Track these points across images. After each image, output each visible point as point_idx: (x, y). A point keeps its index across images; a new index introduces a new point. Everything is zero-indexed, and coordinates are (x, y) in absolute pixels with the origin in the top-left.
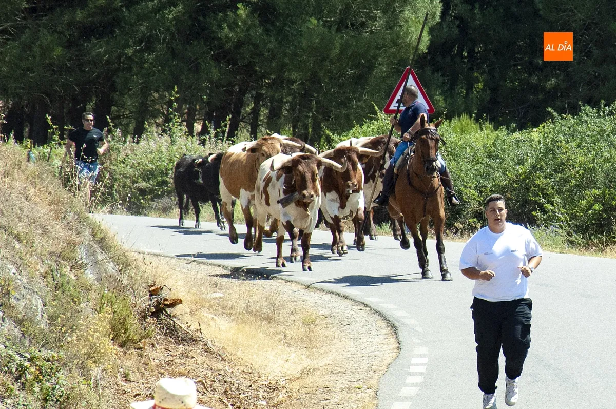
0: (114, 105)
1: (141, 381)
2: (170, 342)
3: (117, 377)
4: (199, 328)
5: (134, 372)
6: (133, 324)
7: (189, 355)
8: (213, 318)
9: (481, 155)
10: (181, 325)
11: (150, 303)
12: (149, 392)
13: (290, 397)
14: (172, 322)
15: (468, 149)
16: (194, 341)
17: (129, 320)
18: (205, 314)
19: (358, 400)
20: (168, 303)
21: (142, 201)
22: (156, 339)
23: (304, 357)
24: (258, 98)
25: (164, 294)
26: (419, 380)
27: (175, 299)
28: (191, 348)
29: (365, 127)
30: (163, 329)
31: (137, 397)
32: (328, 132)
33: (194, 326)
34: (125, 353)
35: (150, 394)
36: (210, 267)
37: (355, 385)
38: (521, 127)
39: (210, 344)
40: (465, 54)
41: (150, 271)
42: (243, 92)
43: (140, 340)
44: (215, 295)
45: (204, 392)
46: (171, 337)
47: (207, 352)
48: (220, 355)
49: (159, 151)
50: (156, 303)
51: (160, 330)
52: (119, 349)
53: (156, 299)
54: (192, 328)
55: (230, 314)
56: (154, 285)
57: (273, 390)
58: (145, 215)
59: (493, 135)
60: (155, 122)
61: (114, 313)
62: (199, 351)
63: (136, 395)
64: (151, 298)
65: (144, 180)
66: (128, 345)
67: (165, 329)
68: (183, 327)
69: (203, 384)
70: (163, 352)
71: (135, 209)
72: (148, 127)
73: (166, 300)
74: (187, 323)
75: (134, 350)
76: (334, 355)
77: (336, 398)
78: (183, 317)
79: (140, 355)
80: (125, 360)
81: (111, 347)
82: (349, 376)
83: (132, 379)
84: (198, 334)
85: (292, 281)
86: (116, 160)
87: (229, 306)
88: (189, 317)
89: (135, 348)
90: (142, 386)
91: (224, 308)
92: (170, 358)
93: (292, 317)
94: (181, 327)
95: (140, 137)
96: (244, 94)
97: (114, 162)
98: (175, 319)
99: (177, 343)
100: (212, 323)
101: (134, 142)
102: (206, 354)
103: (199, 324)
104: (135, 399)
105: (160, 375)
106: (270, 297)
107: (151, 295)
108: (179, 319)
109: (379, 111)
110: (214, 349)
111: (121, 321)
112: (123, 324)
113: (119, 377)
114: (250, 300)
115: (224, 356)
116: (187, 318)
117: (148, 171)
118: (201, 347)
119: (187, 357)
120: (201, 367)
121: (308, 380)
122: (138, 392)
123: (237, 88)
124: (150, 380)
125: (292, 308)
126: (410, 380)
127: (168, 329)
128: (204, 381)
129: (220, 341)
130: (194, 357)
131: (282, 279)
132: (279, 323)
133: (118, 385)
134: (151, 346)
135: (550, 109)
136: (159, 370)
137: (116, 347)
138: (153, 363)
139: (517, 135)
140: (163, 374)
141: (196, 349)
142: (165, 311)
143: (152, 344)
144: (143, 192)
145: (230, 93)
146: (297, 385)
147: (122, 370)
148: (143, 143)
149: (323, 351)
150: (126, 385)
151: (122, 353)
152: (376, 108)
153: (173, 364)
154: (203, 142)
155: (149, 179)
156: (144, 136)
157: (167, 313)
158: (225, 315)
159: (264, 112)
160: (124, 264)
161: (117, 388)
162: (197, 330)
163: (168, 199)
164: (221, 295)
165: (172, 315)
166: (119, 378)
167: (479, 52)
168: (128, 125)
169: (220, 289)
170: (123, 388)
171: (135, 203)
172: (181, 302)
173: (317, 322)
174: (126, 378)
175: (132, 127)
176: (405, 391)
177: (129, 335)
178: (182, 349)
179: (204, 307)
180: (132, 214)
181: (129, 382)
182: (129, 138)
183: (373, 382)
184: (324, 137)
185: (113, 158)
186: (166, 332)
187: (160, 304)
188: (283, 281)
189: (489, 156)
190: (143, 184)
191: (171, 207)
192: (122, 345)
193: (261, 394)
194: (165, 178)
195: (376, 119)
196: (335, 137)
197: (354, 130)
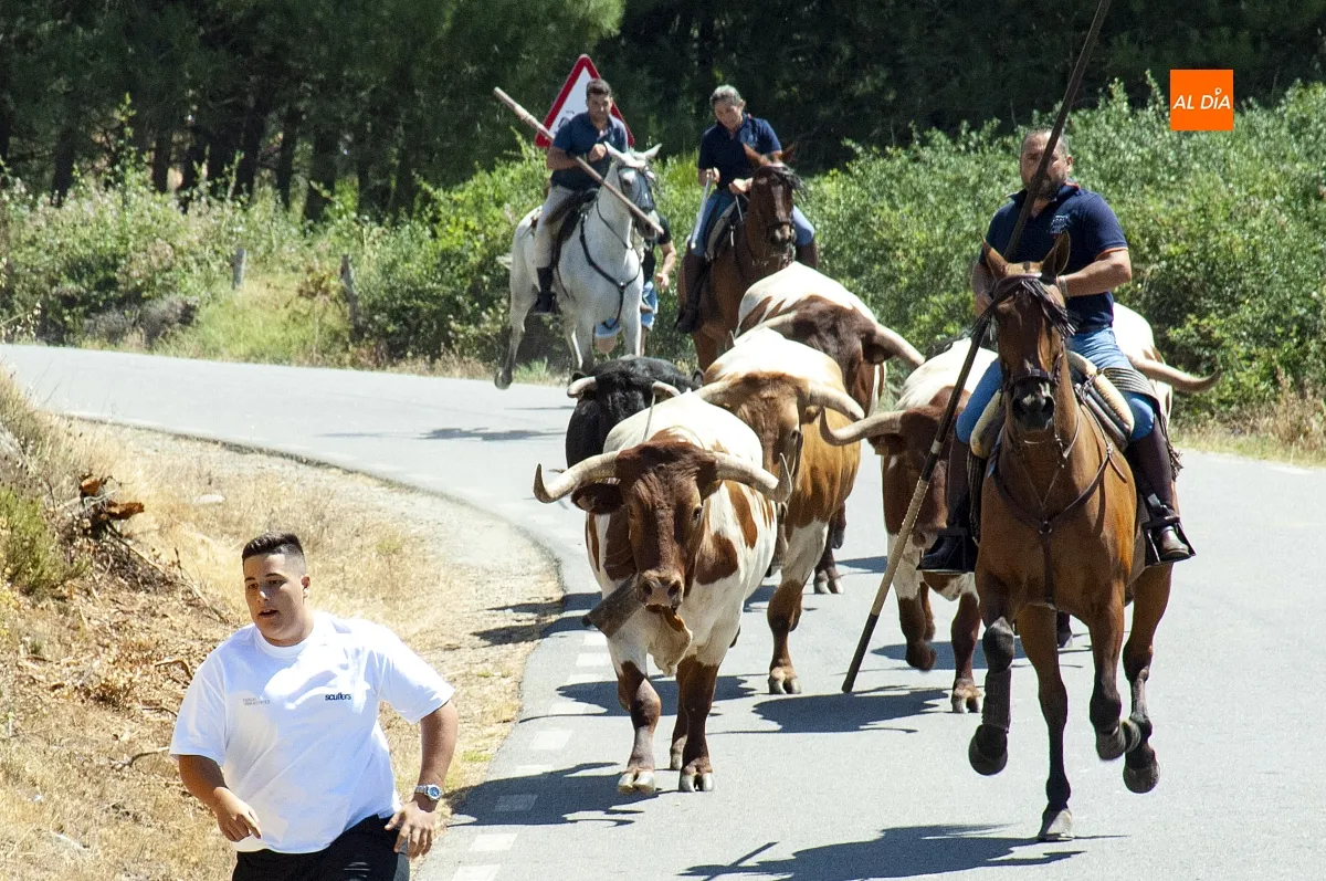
0: (15, 135)
1: (64, 661)
2: (121, 587)
3: (17, 652)
4: (176, 560)
5: (50, 643)
6: (50, 551)
7: (157, 611)
8: (203, 542)
10: (141, 554)
11: (81, 510)
12: (81, 681)
14: (123, 547)
16: (168, 584)
17: (41, 544)
18: (188, 533)
20: (116, 510)
21: (67, 318)
22: (94, 581)
24: (292, 120)
25: (109, 492)
27: (130, 504)
28: (161, 598)
29: (496, 175)
30: (108, 561)
31: (57, 691)
32: (427, 186)
33: (167, 557)
34: (34, 606)
35: (82, 685)
36: (199, 444)
37: (479, 669)
39: (197, 591)
40: (696, 33)
41: (81, 449)
42: (263, 108)
43: (63, 582)
44: (208, 499)
45: (185, 682)
46: (122, 577)
47: (191, 605)
48: (216, 612)
49: (101, 222)
50: (92, 511)
51: (101, 562)
52: (22, 599)
53: (93, 503)
54: (163, 558)
55: (237, 533)
56: (90, 475)
58: (73, 344)
60: (93, 167)
61: (12, 529)
62: (175, 603)
63: (55, 687)
64: (82, 502)
65: (71, 276)
66: (40, 591)
67: (111, 561)
68: (146, 556)
69: (184, 667)
70: (106, 606)
71: (54, 331)
72: (79, 175)
73: (112, 504)
74: (154, 550)
75: (51, 601)
76: (439, 613)
78: (146, 538)
79: (64, 611)
80: (34, 620)
81: (6, 595)
83: (48, 657)
84: (175, 570)
85: (356, 472)
86: (18, 240)
87: (235, 520)
88: (157, 538)
89: (53, 597)
90: (66, 670)
91: (225, 522)
92: (120, 617)
93: (358, 542)
94: (141, 558)
95: (63, 193)
96: (265, 111)
97: (14, 242)
98: (129, 542)
99: (135, 588)
100: (201, 550)
101: (52, 204)
102: (190, 609)
103: (177, 553)
104: (52, 695)
105: (101, 649)
106: (315, 503)
107: (84, 495)
108: (138, 542)
109: (523, 144)
110: (206, 600)
111: (26, 544)
112: (30, 550)
113: (21, 651)
114: (276, 509)
115: (224, 614)
116: (153, 539)
117: (80, 259)
118: (180, 596)
119: (154, 615)
120: (180, 634)
122: (59, 681)
123: (251, 101)
124: (83, 659)
125: (358, 524)
127: (116, 561)
128: (186, 662)
129: (217, 585)
130: (165, 616)
131: (338, 468)
132: (332, 551)
133: (20, 667)
134: (84, 593)
135: (848, 143)
136: (100, 639)
137: (16, 594)
138: (88, 627)
140: (108, 647)
141: (170, 599)
142: (111, 527)
143: (86, 590)
144: (69, 301)
145: (239, 109)
147: (27, 639)
148: (70, 205)
149: (416, 603)
150: (34, 666)
151: (28, 607)
152: (519, 138)
153: (126, 629)
154: (184, 204)
155: (81, 276)
156: (71, 193)
157: (115, 530)
158: (226, 536)
159: (304, 148)
160: (31, 435)
161: (18, 673)
162: (173, 563)
163: (117, 315)
164: (221, 499)
165: (124, 533)
166: (23, 654)
167: (722, 29)
168: (41, 171)
169: (218, 488)
170: (30, 673)
171: (53, 323)
172: (141, 509)
173: (406, 549)
174: (36, 654)
175: (48, 176)
177: (42, 572)
178: (144, 600)
179: (186, 521)
180: (49, 343)
181: (41, 663)
182: (44, 197)
184: (419, 195)
185: (12, 235)
186: (112, 566)
187: (100, 512)
188: (340, 472)
190: (70, 287)
191: (124, 329)
192: (28, 591)
194: (112, 274)
195: (520, 159)
196: (440, 194)
197: (476, 181)
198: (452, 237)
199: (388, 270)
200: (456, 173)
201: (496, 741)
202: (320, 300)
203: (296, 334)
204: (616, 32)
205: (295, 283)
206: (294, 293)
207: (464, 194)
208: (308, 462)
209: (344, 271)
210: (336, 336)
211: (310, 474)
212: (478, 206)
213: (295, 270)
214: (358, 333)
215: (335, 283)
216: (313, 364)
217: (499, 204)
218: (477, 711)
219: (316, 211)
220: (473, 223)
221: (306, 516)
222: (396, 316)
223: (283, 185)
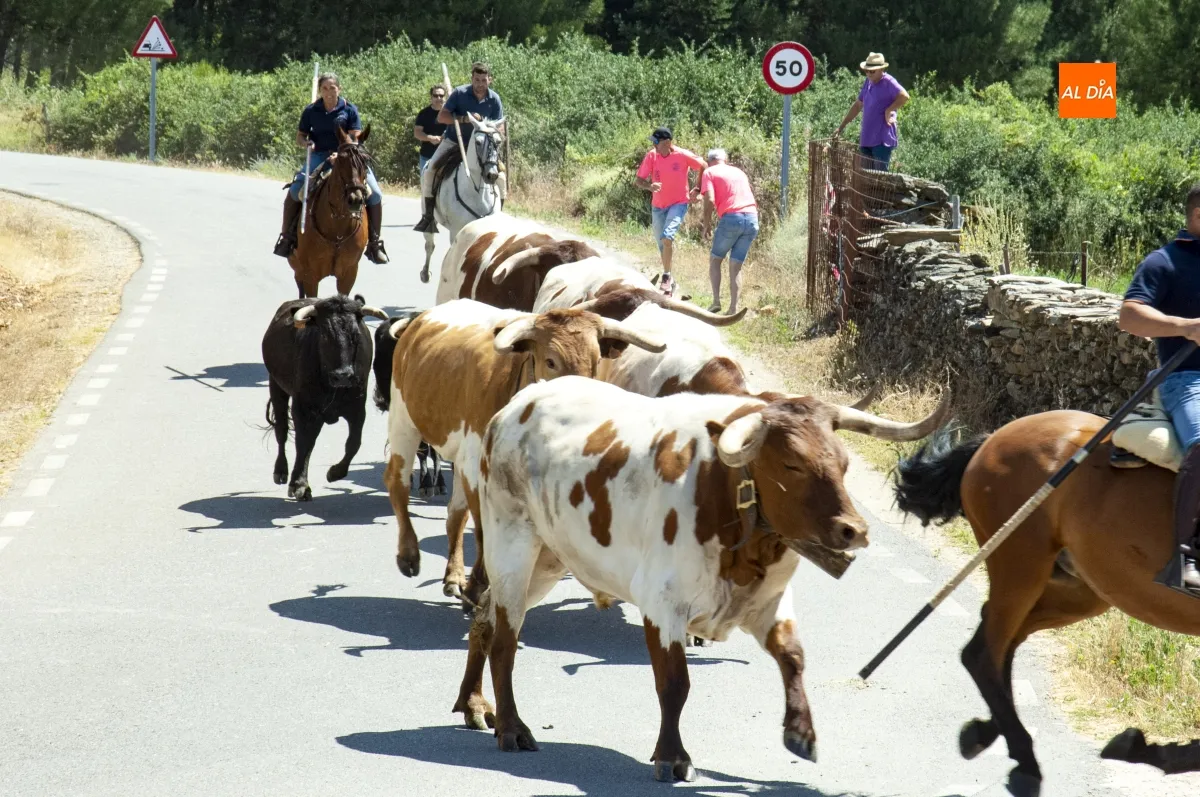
9: (218, 94)
13: (43, 300)
15: (207, 90)
19: (104, 304)
23: (57, 266)
24: (20, 41)
26: (159, 287)
29: (114, 69)
32: (82, 73)
38: (256, 72)
40: (206, 8)
57: (29, 293)
59: (229, 78)
76: (84, 265)
77: (85, 301)
82: (97, 283)
85: (47, 201)
93: (48, 232)
96: (9, 37)
109: (127, 55)
121: (60, 286)
125: (48, 224)
126: (150, 287)
132: (36, 237)
139: (249, 78)
146: (50, 290)
149: (75, 260)
152: (124, 53)
159: (26, 54)
167: (217, 6)
173: (70, 236)
176: (146, 297)
183: (118, 288)
184: (78, 76)
189: (225, 96)
193: (18, 297)
195: (125, 62)
196: (88, 76)
197: (105, 71)
198: (94, 96)
199: (63, 111)
200: (97, 68)
201: (109, 323)
202: (32, 123)
203: (21, 138)
204: (172, 6)
205: (21, 115)
206: (20, 120)
207: (100, 76)
208: (26, 196)
209: (44, 111)
210: (39, 140)
211: (27, 200)
212: (106, 81)
213: (21, 109)
214: (49, 138)
215: (39, 115)
216: (29, 152)
217: (115, 81)
218: (101, 309)
219: (31, 83)
220: (103, 90)
221: (23, 220)
222: (67, 131)
223: (17, 71)
